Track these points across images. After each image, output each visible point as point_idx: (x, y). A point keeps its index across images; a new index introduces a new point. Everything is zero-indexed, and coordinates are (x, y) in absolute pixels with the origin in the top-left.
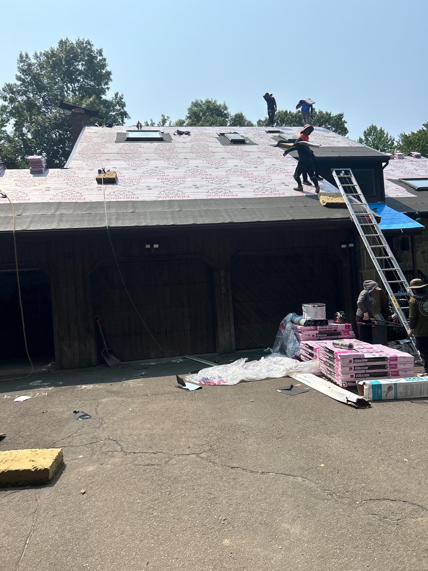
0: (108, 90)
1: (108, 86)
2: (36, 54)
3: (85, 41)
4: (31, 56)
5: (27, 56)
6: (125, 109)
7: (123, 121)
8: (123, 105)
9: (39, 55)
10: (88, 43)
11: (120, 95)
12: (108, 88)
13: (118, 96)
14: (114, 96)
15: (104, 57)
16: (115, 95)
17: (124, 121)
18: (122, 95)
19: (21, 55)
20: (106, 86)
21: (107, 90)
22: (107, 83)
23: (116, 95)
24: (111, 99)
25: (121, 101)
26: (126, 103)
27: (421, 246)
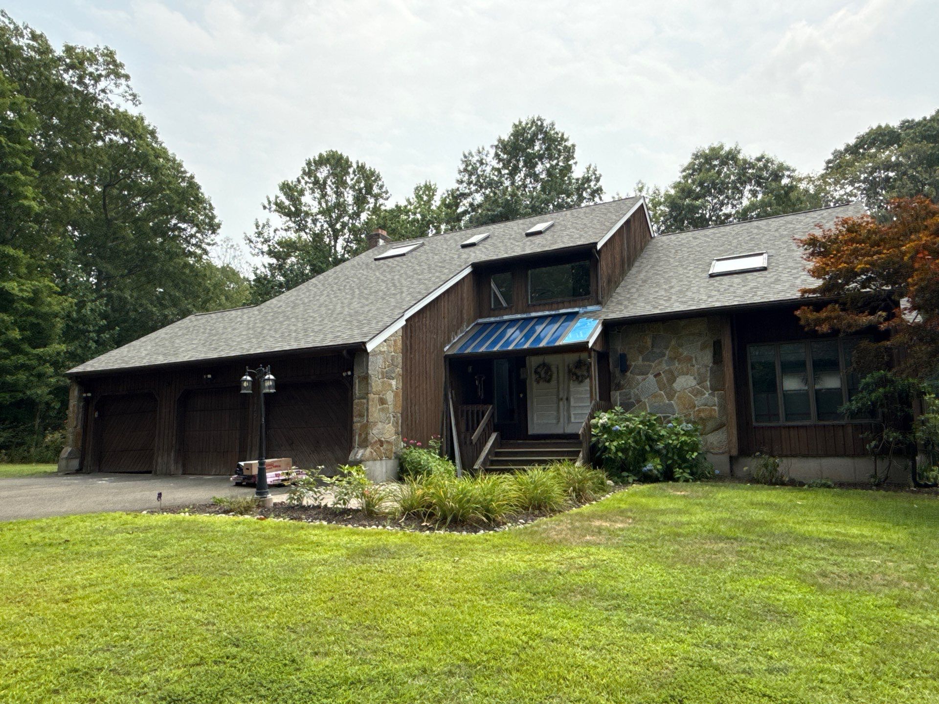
1: (575, 161)
2: (478, 150)
4: (474, 154)
5: (470, 154)
6: (601, 183)
8: (598, 180)
9: (481, 149)
11: (592, 167)
12: (576, 163)
14: (586, 170)
18: (596, 167)
19: (465, 157)
20: (572, 162)
21: (574, 166)
22: (573, 158)
23: (588, 169)
24: (584, 174)
25: (595, 174)
26: (601, 176)
27: (653, 364)
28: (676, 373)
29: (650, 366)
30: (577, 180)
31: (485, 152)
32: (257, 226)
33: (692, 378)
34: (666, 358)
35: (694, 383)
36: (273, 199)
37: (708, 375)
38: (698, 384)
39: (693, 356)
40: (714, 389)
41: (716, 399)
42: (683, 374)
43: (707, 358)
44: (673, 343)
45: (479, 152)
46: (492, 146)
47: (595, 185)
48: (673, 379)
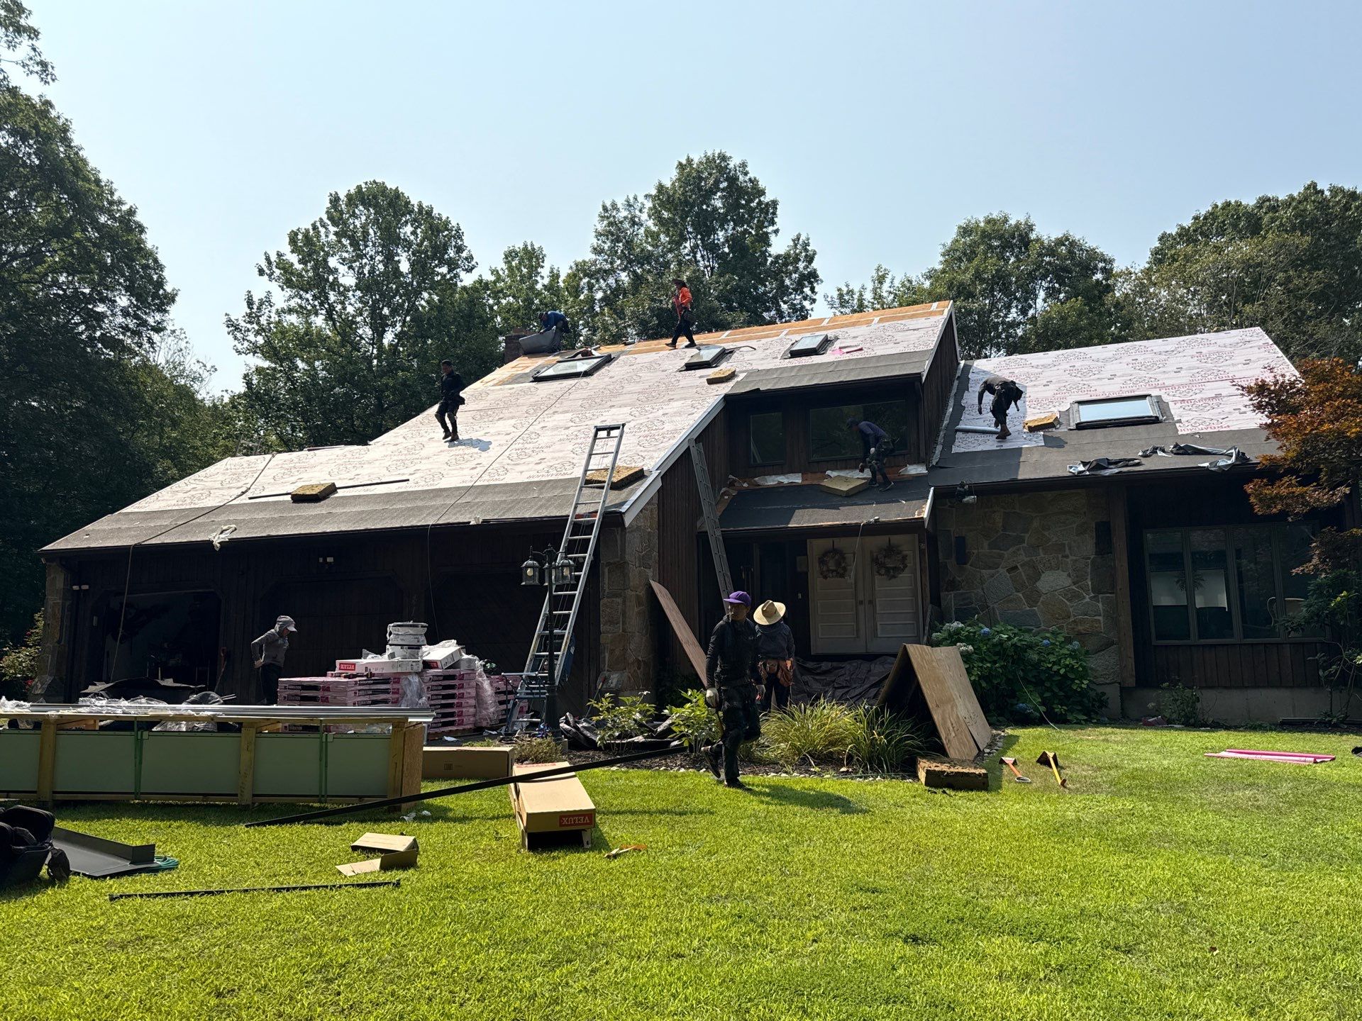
0: (777, 235)
1: (775, 228)
2: (628, 201)
3: (716, 155)
4: (619, 206)
5: (614, 206)
6: (814, 265)
7: (813, 290)
8: (810, 259)
9: (632, 201)
10: (723, 158)
11: (803, 238)
12: (776, 232)
13: (801, 241)
14: (792, 243)
15: (751, 175)
16: (794, 241)
17: (816, 290)
18: (808, 239)
19: (605, 209)
20: (771, 229)
21: (773, 238)
22: (772, 223)
23: (796, 242)
24: (788, 249)
25: (806, 250)
26: (815, 253)
27: (1006, 554)
28: (1040, 567)
29: (1001, 556)
30: (778, 257)
31: (638, 206)
32: (250, 303)
33: (1066, 574)
34: (1025, 545)
35: (1068, 582)
36: (274, 258)
37: (1089, 570)
38: (1074, 583)
39: (1066, 542)
40: (1097, 591)
41: (1100, 605)
42: (1051, 568)
43: (1088, 546)
44: (1036, 524)
45: (630, 205)
46: (646, 196)
47: (806, 267)
48: (1036, 576)
